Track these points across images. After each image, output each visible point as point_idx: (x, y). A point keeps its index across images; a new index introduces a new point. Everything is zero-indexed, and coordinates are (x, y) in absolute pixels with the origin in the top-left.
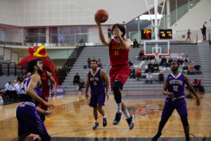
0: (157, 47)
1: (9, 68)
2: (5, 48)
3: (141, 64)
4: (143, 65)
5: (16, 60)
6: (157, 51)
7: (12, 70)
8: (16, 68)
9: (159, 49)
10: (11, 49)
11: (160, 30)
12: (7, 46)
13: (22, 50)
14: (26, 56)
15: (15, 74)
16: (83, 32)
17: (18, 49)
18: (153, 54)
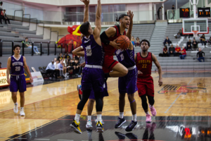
0: (195, 26)
1: (48, 47)
2: (44, 27)
3: (180, 42)
4: (182, 43)
5: (55, 39)
6: (195, 29)
7: (52, 49)
8: (56, 47)
9: (198, 28)
10: (50, 28)
11: (199, 9)
12: (46, 25)
13: (61, 29)
14: (65, 35)
15: (55, 53)
16: (120, 10)
17: (57, 28)
18: (192, 32)
